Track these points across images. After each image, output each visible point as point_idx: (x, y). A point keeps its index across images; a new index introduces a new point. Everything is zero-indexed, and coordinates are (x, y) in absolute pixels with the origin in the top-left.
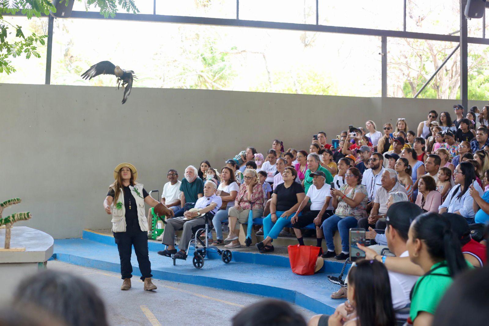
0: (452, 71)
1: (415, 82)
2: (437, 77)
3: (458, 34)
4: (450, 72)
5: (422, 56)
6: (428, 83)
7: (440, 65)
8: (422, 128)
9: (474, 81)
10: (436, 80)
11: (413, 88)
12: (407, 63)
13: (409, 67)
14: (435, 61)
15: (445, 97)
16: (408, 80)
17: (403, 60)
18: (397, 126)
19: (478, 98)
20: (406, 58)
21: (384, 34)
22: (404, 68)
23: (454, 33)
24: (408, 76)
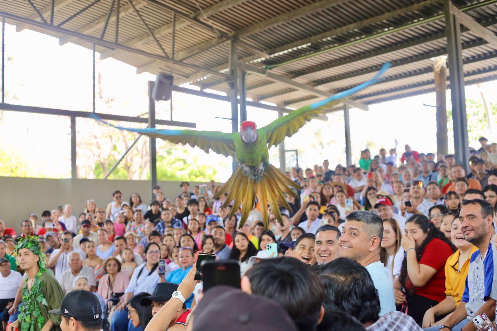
0: (142, 152)
1: (107, 162)
2: (128, 157)
3: (147, 116)
4: (140, 153)
5: (113, 137)
6: (118, 163)
7: (130, 145)
8: (110, 209)
9: (165, 161)
10: (126, 160)
11: (104, 168)
12: (97, 143)
13: (99, 148)
14: (125, 141)
15: (135, 178)
16: (98, 161)
17: (94, 141)
18: (86, 207)
19: (169, 177)
20: (96, 138)
21: (73, 115)
22: (95, 149)
23: (143, 115)
24: (99, 156)
